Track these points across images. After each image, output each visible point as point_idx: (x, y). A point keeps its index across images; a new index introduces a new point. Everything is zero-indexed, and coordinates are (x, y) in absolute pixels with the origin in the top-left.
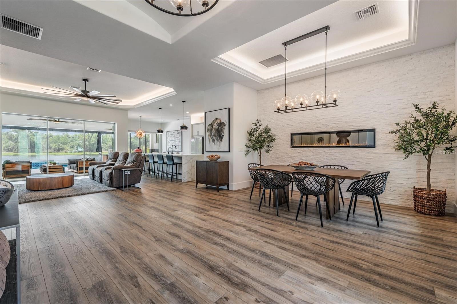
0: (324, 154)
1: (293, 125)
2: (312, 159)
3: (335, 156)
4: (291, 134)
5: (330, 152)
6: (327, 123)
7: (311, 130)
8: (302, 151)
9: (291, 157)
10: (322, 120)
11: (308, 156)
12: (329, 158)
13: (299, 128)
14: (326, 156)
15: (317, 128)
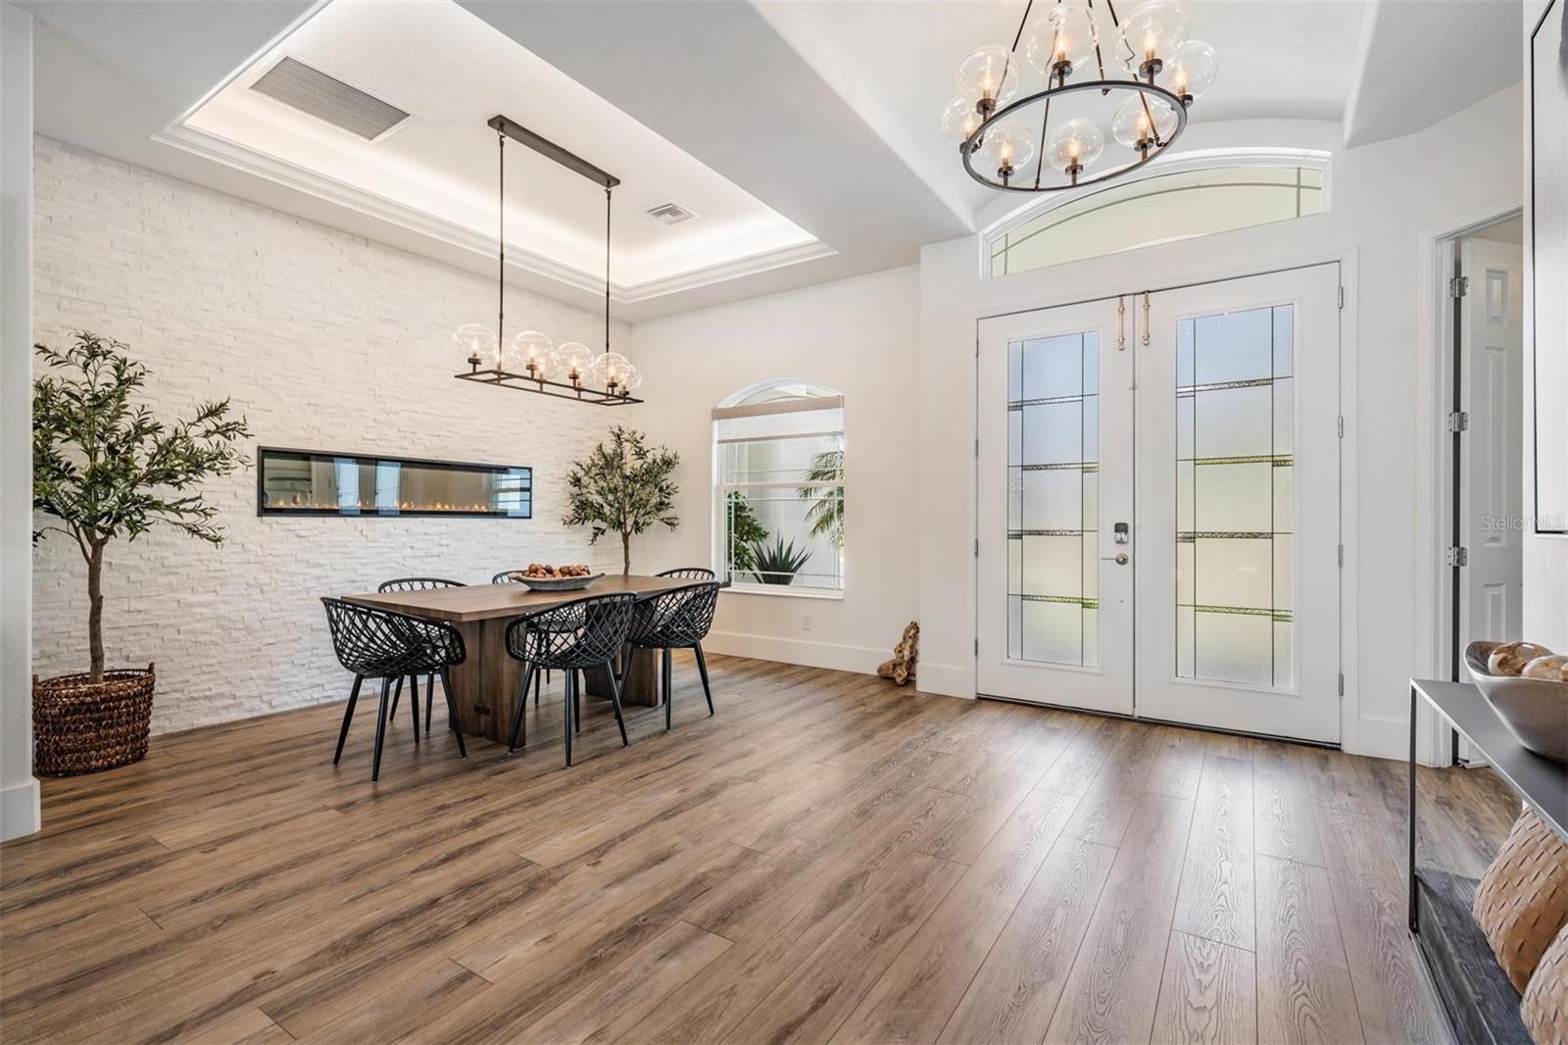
0: (405, 539)
1: (270, 411)
2: (364, 561)
3: (441, 545)
4: (259, 448)
5: (426, 534)
6: (414, 430)
7: (355, 443)
8: (316, 532)
9: (261, 559)
10: (397, 413)
11: (346, 550)
12: (423, 553)
13: (303, 429)
14: (412, 547)
15: (380, 443)
